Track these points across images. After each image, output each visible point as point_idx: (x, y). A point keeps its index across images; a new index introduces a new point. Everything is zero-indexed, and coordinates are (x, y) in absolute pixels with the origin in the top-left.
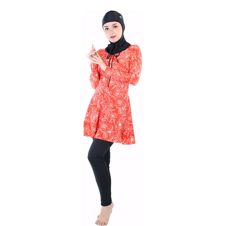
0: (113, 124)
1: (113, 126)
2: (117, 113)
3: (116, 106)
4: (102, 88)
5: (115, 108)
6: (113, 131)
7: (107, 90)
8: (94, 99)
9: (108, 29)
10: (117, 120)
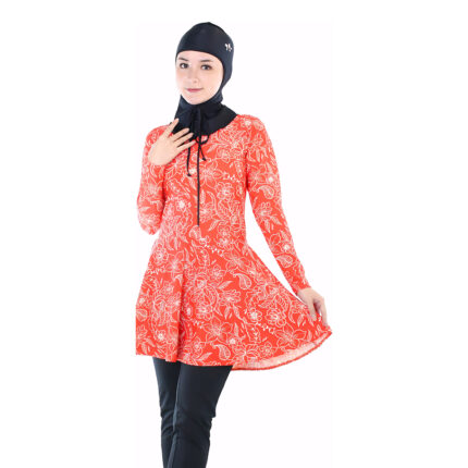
0: (234, 319)
1: (236, 326)
2: (238, 289)
3: (231, 271)
4: (180, 227)
5: (228, 277)
6: (241, 335)
7: (195, 232)
8: (158, 258)
9: (186, 66)
10: (242, 305)
